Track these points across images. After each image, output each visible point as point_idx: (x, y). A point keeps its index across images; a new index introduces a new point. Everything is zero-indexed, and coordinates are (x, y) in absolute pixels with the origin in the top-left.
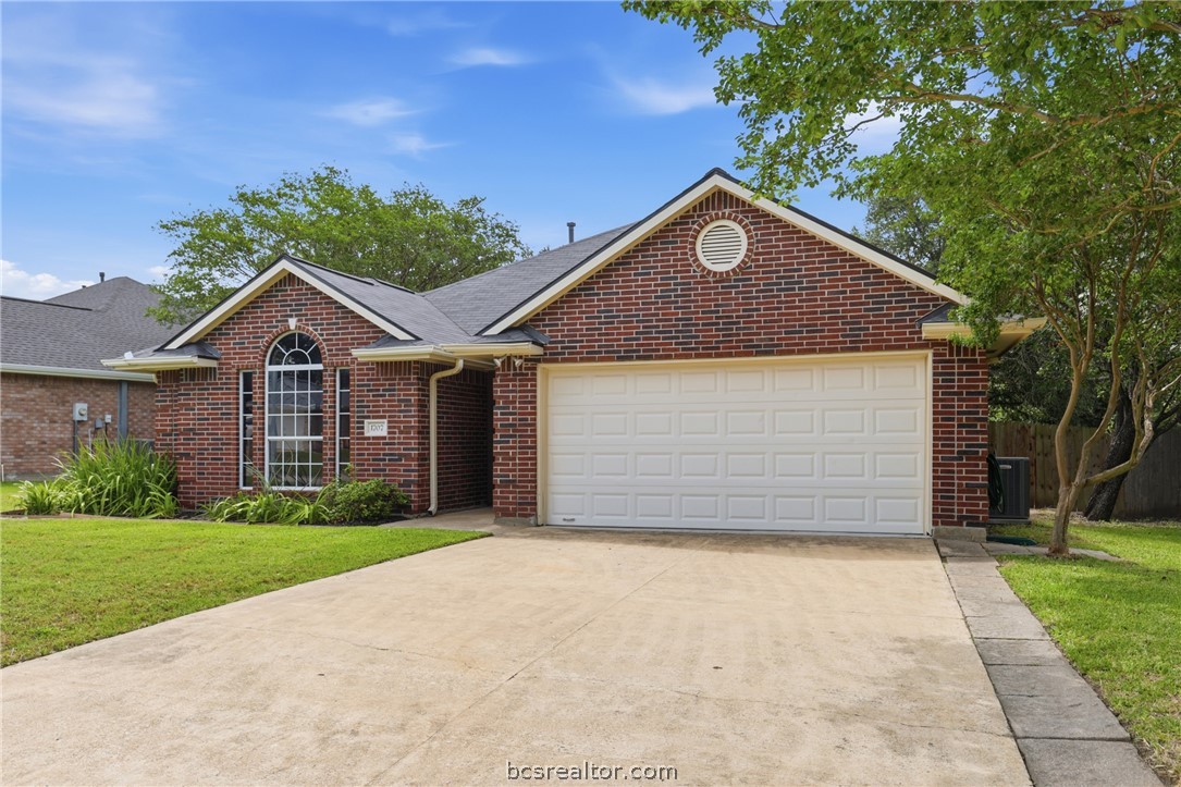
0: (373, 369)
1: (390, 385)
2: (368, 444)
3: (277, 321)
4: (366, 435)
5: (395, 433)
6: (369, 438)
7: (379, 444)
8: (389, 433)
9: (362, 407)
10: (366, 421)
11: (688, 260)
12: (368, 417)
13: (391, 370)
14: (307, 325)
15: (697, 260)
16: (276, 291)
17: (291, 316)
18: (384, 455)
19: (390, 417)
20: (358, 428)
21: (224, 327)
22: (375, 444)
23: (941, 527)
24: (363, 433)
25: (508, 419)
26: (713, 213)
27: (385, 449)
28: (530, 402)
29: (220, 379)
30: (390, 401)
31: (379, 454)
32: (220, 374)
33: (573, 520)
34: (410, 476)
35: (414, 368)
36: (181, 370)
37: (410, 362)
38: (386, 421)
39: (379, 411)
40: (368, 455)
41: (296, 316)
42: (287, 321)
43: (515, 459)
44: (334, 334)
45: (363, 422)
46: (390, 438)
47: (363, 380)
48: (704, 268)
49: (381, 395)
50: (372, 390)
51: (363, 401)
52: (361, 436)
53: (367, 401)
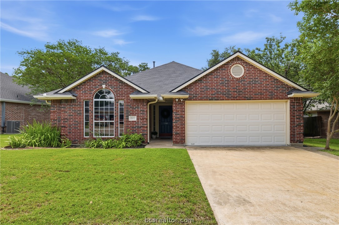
0: (132, 101)
1: (137, 106)
2: (130, 123)
3: (98, 86)
4: (129, 120)
5: (139, 120)
6: (130, 121)
7: (134, 123)
8: (137, 120)
9: (128, 112)
10: (129, 116)
11: (229, 75)
12: (130, 115)
13: (139, 101)
14: (109, 87)
15: (231, 74)
16: (98, 76)
17: (103, 84)
21: (78, 87)
22: (132, 123)
23: (292, 143)
24: (128, 120)
25: (177, 116)
26: (235, 62)
27: (136, 125)
28: (183, 111)
29: (77, 103)
30: (138, 110)
31: (134, 126)
32: (77, 101)
33: (194, 144)
34: (144, 132)
35: (145, 101)
36: (62, 99)
37: (144, 99)
38: (136, 116)
39: (134, 113)
40: (130, 126)
41: (105, 84)
42: (102, 86)
43: (179, 127)
44: (118, 90)
45: (128, 117)
46: (137, 121)
48: (233, 77)
49: (134, 109)
50: (131, 107)
51: (128, 110)
52: (128, 121)
53: (130, 110)
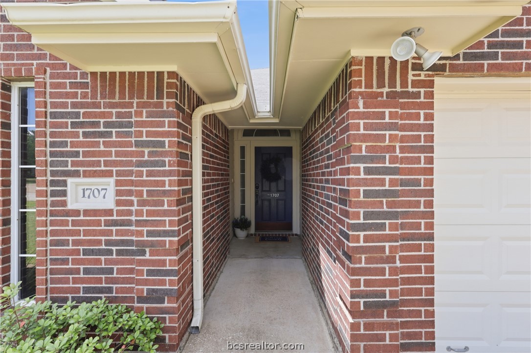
0: (84, 85)
1: (119, 115)
2: (74, 223)
4: (71, 206)
5: (131, 203)
6: (77, 213)
7: (99, 223)
8: (118, 203)
9: (62, 154)
10: (70, 181)
12: (76, 174)
13: (122, 88)
18: (108, 243)
19: (119, 174)
20: (54, 194)
22: (89, 223)
24: (64, 203)
25: (382, 182)
27: (110, 233)
28: (423, 149)
30: (120, 144)
31: (99, 242)
33: (465, 348)
34: (163, 283)
35: (170, 85)
37: (161, 75)
38: (112, 181)
39: (98, 164)
40: (75, 243)
43: (391, 260)
45: (64, 183)
46: (119, 213)
47: (64, 105)
49: (102, 135)
50: (82, 125)
51: (64, 144)
52: (61, 211)
53: (73, 144)
